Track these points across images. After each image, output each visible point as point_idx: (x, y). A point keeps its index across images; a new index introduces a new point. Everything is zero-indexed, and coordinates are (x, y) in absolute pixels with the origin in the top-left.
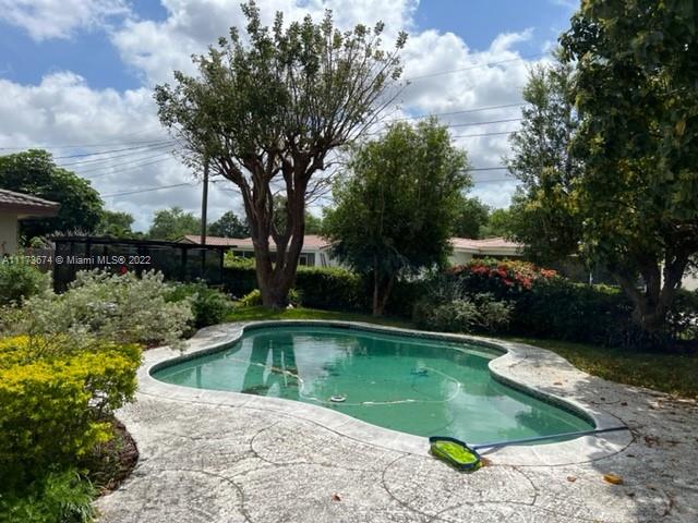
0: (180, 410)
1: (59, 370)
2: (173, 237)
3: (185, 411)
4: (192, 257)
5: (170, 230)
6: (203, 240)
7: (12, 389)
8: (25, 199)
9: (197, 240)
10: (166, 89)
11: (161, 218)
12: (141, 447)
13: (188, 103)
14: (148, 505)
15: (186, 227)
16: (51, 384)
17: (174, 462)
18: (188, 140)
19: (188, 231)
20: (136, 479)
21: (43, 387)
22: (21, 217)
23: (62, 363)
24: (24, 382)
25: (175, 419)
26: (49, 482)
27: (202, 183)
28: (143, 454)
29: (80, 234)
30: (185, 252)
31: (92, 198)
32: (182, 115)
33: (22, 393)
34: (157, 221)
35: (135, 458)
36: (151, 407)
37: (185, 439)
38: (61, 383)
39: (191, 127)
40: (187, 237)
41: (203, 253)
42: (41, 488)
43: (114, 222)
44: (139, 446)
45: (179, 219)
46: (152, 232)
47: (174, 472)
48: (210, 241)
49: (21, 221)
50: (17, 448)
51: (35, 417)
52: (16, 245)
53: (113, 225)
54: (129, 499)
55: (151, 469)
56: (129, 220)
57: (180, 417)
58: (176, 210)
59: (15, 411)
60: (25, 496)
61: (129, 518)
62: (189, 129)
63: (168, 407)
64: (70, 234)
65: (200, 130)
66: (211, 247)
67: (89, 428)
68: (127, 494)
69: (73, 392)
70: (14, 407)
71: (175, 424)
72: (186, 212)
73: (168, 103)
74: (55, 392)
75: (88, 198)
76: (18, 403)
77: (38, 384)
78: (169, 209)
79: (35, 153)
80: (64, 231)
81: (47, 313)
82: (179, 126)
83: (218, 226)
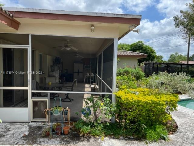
0: (189, 115)
1: (158, 98)
2: (176, 62)
3: (190, 116)
4: (183, 68)
5: (175, 60)
6: (188, 62)
7: (149, 102)
8: (139, 54)
9: (185, 62)
10: (177, 17)
11: (172, 56)
12: (178, 124)
13: (185, 20)
14: (184, 142)
15: (180, 59)
16: (157, 102)
17: (190, 131)
18: (184, 31)
19: (181, 60)
20: (178, 133)
21: (155, 102)
22: (138, 58)
23: (159, 97)
24: (151, 100)
25: (187, 118)
26: (157, 127)
27: (188, 44)
28: (179, 127)
29: (150, 62)
30: (181, 66)
31: (153, 52)
32: (182, 23)
33: (151, 103)
34: (170, 57)
35: (177, 127)
36: (179, 113)
37: (192, 125)
38: (160, 102)
39: (186, 27)
40: (181, 61)
41: (188, 67)
42: (155, 128)
43: (158, 58)
44: (177, 123)
45: (177, 56)
46: (169, 61)
47: (191, 134)
48: (190, 63)
49: (138, 59)
50: (149, 116)
51: (154, 109)
52: (137, 65)
53: (158, 59)
54: (178, 138)
55: (183, 131)
56: (162, 57)
57: (189, 117)
58: (176, 54)
59: (149, 107)
60: (152, 129)
61: (179, 144)
62: (184, 27)
63: (184, 114)
64: (148, 62)
65: (188, 27)
66: (191, 65)
67: (166, 115)
68: (177, 137)
69: (163, 105)
70: (149, 106)
71: (187, 119)
72: (179, 54)
73: (177, 21)
74: (158, 104)
75: (152, 52)
76: (150, 105)
77: (154, 101)
78: (174, 53)
79: (139, 42)
80: (146, 61)
81: (154, 83)
82: (181, 27)
83: (191, 58)
